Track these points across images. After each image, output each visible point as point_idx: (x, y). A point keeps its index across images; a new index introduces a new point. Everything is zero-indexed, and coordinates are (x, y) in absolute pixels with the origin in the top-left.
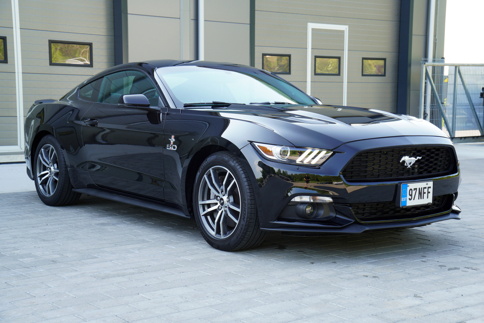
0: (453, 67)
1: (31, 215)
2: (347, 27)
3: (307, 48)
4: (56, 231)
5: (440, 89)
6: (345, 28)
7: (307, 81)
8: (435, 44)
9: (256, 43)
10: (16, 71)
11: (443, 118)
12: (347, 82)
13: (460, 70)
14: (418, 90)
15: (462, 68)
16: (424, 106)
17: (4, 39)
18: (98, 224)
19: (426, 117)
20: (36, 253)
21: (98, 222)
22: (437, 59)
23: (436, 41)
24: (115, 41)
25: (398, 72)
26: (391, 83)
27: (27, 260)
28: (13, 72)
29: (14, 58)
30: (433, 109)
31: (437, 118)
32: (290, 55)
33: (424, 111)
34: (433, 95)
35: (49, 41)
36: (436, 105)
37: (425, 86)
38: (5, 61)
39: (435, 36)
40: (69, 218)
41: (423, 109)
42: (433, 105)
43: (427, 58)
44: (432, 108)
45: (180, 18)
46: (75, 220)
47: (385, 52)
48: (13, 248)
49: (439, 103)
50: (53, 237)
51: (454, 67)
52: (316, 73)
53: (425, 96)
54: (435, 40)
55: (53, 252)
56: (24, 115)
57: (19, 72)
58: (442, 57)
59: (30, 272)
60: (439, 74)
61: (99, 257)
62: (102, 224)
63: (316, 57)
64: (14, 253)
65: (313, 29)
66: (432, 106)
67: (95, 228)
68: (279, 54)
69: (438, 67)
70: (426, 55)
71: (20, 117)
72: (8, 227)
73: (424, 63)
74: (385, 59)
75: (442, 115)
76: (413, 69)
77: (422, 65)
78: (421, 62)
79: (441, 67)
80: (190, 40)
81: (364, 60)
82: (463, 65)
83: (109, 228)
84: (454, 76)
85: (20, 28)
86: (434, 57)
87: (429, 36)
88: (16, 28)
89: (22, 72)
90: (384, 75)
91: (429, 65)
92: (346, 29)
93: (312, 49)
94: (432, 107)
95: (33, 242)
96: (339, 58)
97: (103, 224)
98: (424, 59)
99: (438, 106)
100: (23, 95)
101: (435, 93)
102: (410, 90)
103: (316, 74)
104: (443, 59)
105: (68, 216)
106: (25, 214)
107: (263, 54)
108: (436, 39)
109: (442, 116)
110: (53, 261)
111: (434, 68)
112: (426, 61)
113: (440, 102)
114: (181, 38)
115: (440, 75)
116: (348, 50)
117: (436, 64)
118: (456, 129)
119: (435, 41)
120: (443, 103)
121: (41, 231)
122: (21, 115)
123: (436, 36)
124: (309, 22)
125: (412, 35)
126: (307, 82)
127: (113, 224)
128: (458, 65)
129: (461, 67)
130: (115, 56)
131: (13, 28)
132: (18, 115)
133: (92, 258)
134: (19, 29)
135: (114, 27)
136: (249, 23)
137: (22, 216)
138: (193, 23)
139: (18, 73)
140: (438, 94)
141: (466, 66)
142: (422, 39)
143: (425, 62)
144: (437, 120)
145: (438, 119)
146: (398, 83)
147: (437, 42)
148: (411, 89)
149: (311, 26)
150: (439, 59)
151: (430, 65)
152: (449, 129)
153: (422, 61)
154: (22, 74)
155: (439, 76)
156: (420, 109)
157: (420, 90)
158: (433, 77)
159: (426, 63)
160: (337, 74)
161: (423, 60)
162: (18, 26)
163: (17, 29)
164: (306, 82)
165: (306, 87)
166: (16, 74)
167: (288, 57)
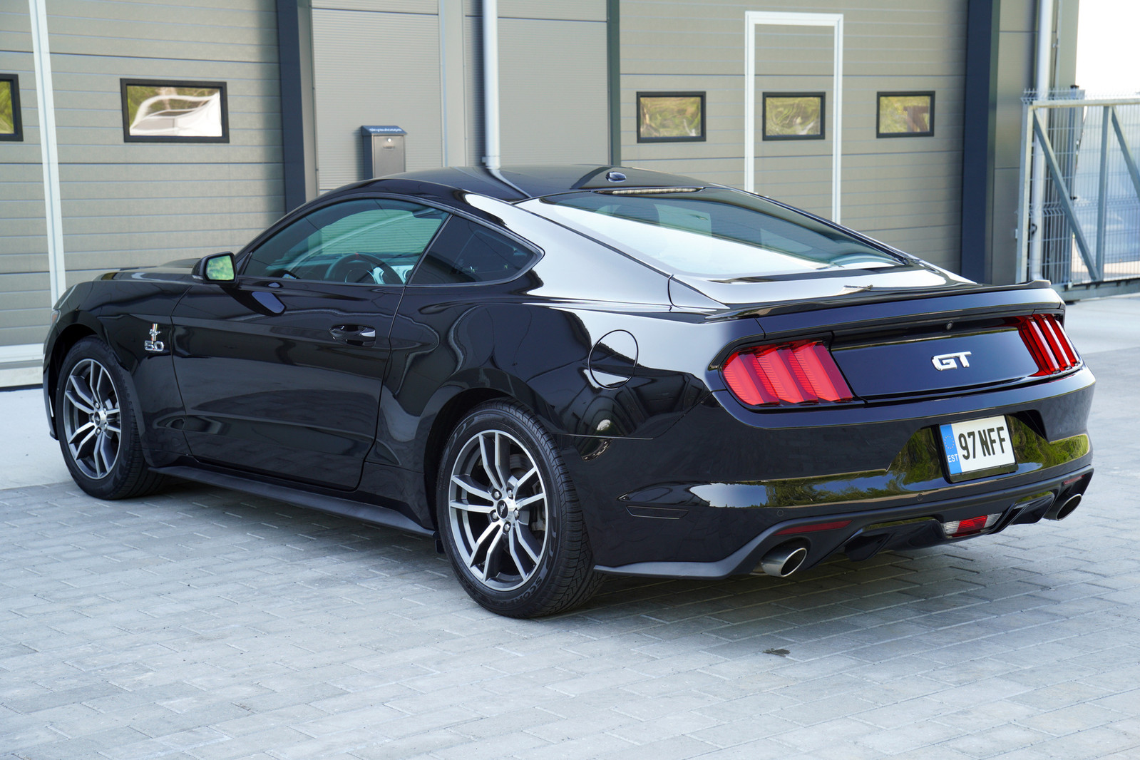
0: (1098, 107)
1: (138, 554)
2: (840, 17)
3: (744, 75)
4: (218, 607)
5: (1068, 165)
6: (834, 20)
7: (746, 156)
8: (1054, 51)
9: (624, 67)
10: (45, 160)
11: (1074, 236)
12: (842, 155)
13: (1116, 114)
14: (1015, 167)
15: (1120, 111)
16: (1030, 206)
17: (12, 80)
18: (313, 582)
19: (1033, 233)
20: (194, 681)
21: (309, 574)
22: (1060, 89)
23: (1057, 43)
24: (280, 75)
25: (964, 125)
26: (948, 151)
27: (180, 705)
28: (37, 161)
29: (39, 126)
30: (1049, 214)
31: (1061, 237)
32: (705, 93)
33: (1030, 219)
34: (1051, 181)
35: (122, 80)
36: (1058, 204)
37: (1032, 157)
38: (17, 136)
39: (1054, 32)
40: (235, 561)
41: (1028, 215)
42: (1050, 205)
43: (1036, 90)
44: (1048, 211)
45: (437, 15)
46: (251, 569)
47: (932, 76)
48: (133, 663)
49: (1065, 198)
50: (218, 627)
51: (1102, 108)
52: (768, 134)
53: (1031, 182)
54: (1055, 41)
55: (234, 676)
56: (66, 266)
57: (51, 161)
58: (1072, 84)
59: (201, 745)
60: (1066, 126)
61: (348, 690)
62: (321, 579)
63: (766, 95)
64: (141, 683)
65: (759, 28)
66: (1047, 208)
67: (308, 593)
68: (677, 92)
69: (1063, 109)
70: (1032, 82)
71: (56, 272)
72: (96, 595)
73: (1028, 103)
74: (931, 95)
75: (1074, 227)
76: (1002, 118)
77: (1024, 106)
78: (1022, 99)
79: (1071, 109)
80: (464, 66)
81: (882, 99)
82: (1124, 103)
83: (342, 591)
84: (1101, 130)
85: (51, 53)
86: (1052, 85)
87: (1039, 32)
88: (40, 52)
89: (57, 162)
90: (931, 134)
91: (1041, 107)
92: (838, 22)
93: (756, 75)
94: (1049, 209)
95: (173, 643)
96: (822, 96)
97: (322, 581)
98: (1029, 92)
99: (1063, 207)
100: (63, 217)
101: (1056, 174)
102: (994, 169)
103: (766, 138)
104: (1074, 89)
105: (230, 556)
106: (124, 551)
107: (637, 93)
108: (1057, 40)
109: (1071, 230)
110: (244, 707)
111: (1051, 112)
112: (1033, 96)
113: (1067, 195)
114: (441, 64)
115: (1068, 128)
116: (843, 76)
117: (1058, 103)
118: (1106, 261)
119: (1054, 45)
120: (1074, 198)
121: (182, 608)
122: (58, 269)
123: (1056, 32)
124: (749, 10)
125: (998, 31)
126: (746, 159)
127: (349, 581)
128: (1112, 102)
129: (1117, 107)
130: (282, 112)
131: (33, 52)
132: (52, 269)
133: (334, 696)
134: (49, 55)
135: (278, 40)
136: (605, 19)
137: (119, 558)
138: (469, 23)
139: (49, 164)
140: (1063, 175)
141: (1131, 104)
142: (1022, 41)
143: (1030, 99)
144: (1061, 241)
145: (1063, 238)
146: (963, 151)
147: (1059, 46)
148: (996, 167)
149: (754, 18)
150: (1066, 91)
151: (1044, 107)
152: (1090, 260)
153: (1025, 97)
154: (59, 168)
155: (1065, 130)
156: (1020, 214)
157: (1019, 168)
158: (1050, 135)
159: (1034, 102)
160: (818, 135)
161: (1027, 94)
162: (46, 47)
163: (42, 54)
164: (744, 158)
165: (744, 171)
166: (45, 166)
167: (698, 99)
